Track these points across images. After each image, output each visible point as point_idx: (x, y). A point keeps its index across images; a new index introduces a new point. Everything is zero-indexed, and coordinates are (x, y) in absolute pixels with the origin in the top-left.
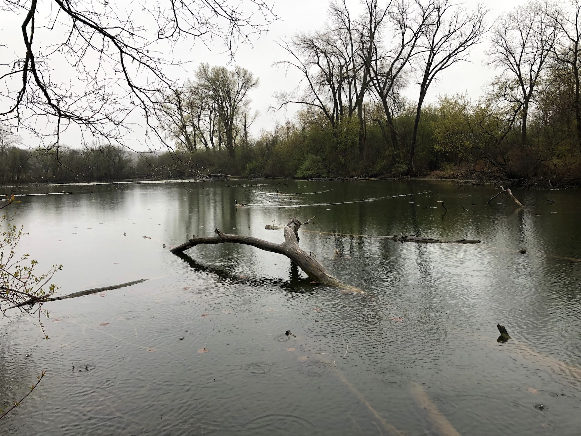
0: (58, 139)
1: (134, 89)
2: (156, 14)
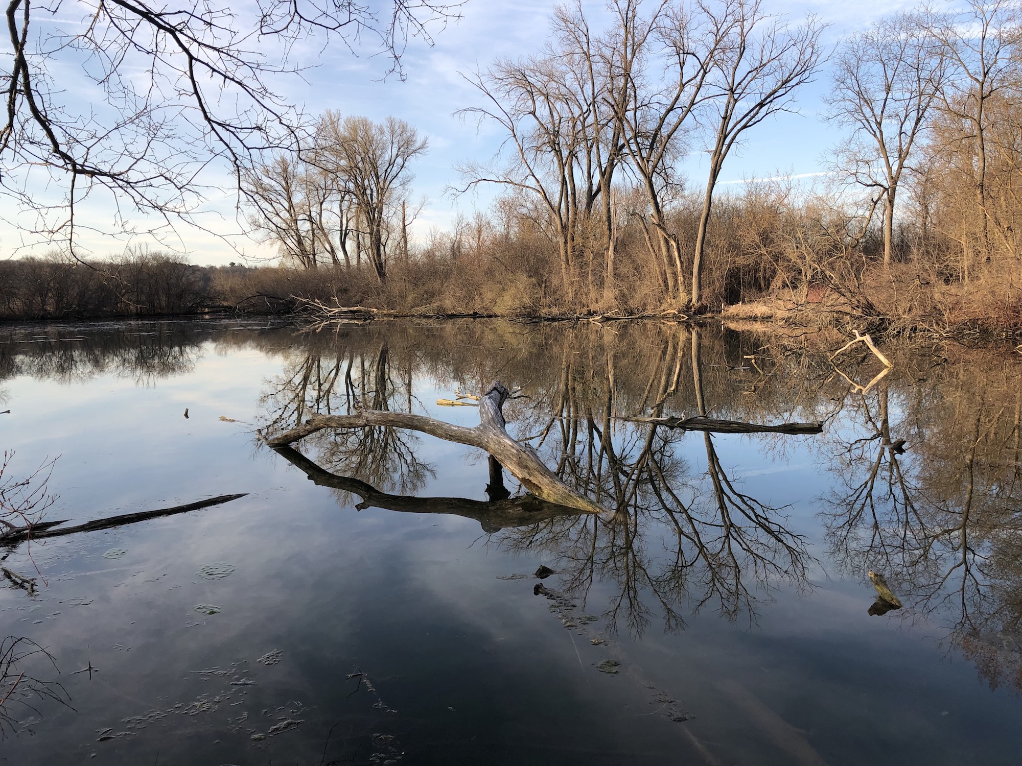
0: (72, 214)
1: (214, 125)
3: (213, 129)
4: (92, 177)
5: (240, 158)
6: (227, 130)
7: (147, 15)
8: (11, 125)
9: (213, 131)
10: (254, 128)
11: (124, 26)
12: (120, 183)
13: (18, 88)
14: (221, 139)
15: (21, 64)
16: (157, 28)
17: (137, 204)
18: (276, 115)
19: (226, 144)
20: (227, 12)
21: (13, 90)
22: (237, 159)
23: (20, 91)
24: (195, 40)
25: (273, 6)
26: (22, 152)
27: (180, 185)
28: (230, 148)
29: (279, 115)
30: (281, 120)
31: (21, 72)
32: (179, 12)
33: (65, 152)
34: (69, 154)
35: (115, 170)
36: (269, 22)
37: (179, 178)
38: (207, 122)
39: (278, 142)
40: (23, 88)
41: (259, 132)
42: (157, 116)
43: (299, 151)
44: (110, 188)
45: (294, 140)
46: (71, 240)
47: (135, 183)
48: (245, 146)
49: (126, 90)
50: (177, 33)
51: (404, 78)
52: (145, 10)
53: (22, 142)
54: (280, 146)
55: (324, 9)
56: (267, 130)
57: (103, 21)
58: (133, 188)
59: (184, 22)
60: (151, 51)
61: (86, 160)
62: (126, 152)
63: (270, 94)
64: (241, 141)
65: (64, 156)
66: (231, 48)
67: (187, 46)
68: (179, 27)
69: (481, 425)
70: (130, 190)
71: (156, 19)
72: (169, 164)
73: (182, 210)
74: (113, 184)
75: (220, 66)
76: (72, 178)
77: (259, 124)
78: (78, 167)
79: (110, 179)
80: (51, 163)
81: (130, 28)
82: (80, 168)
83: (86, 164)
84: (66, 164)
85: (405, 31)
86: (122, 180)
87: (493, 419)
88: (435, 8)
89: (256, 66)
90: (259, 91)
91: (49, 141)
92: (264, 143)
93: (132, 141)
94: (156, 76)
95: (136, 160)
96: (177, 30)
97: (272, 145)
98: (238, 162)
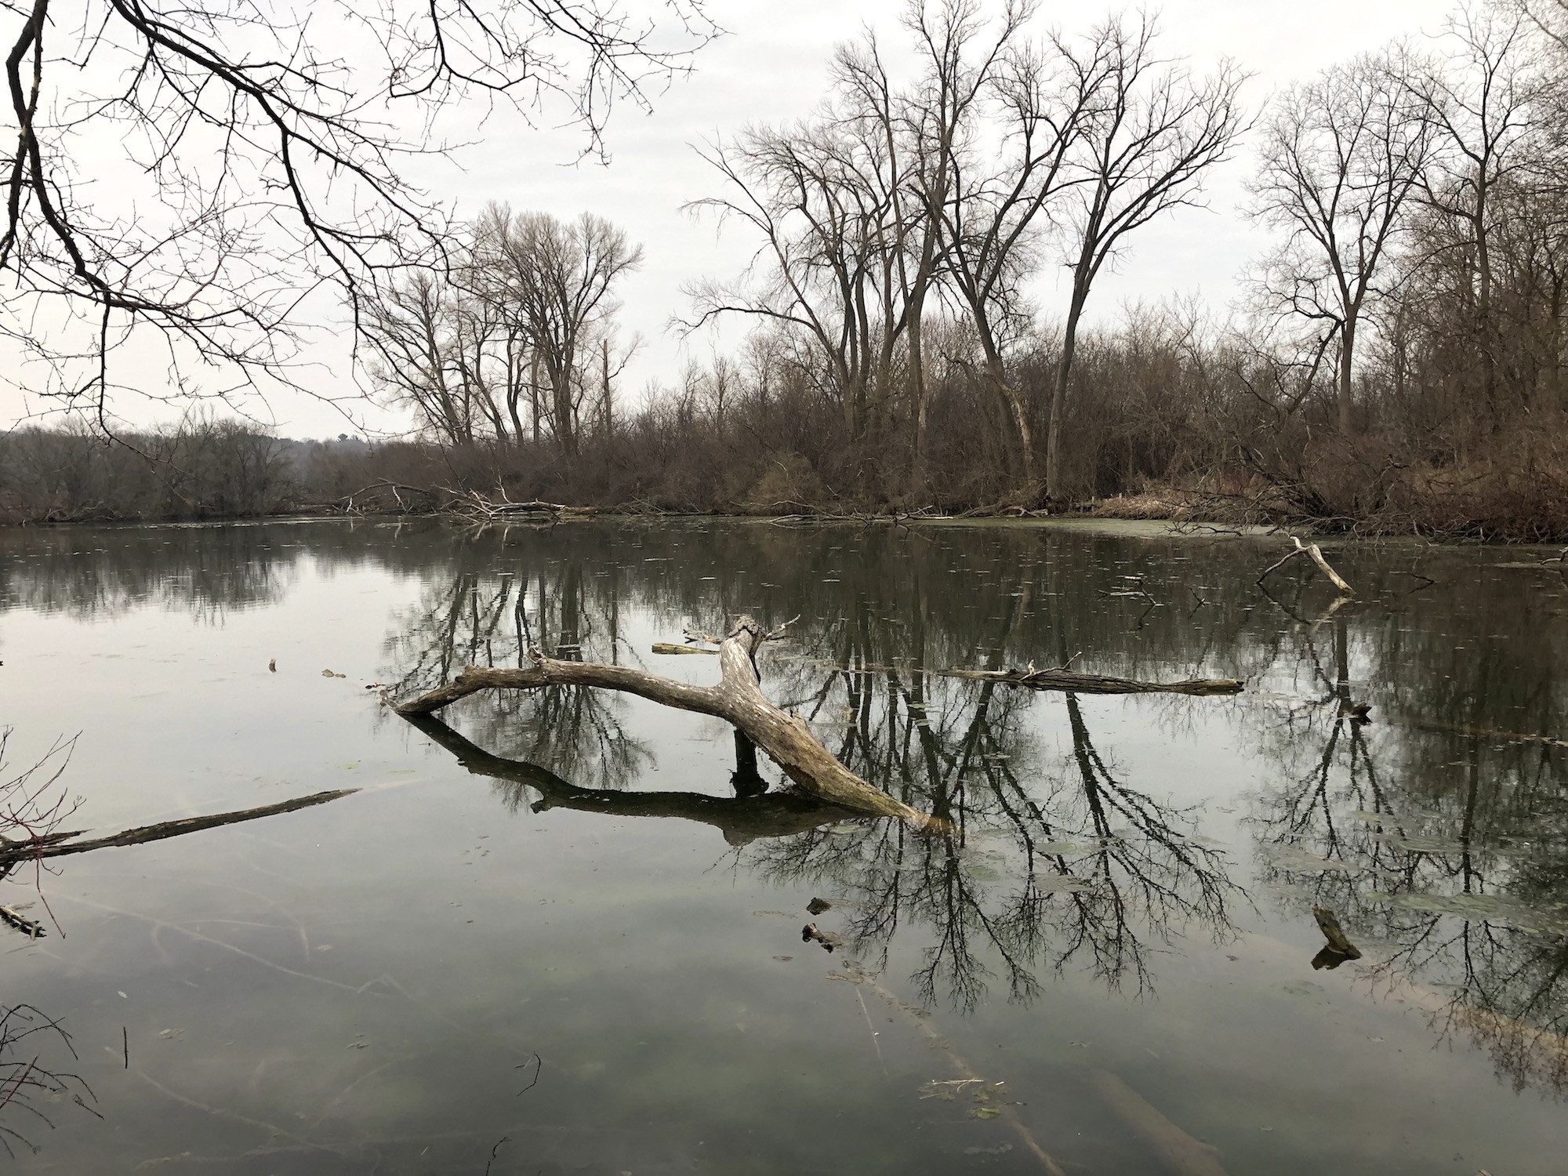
0: (103, 367)
1: (319, 232)
2: (383, 28)
3: (318, 238)
4: (133, 311)
5: (358, 282)
6: (339, 239)
7: (219, 68)
8: (12, 232)
9: (317, 242)
10: (380, 237)
11: (185, 85)
12: (175, 319)
13: (24, 176)
14: (330, 253)
15: (29, 143)
16: (234, 88)
17: (202, 351)
18: (413, 216)
19: (338, 261)
20: (340, 64)
21: (16, 182)
22: (353, 283)
23: (27, 182)
24: (291, 106)
25: (409, 56)
26: (28, 273)
27: (267, 324)
28: (343, 267)
29: (418, 216)
30: (420, 224)
31: (28, 153)
32: (268, 64)
33: (93, 273)
34: (100, 276)
35: (170, 301)
36: (402, 79)
37: (266, 313)
38: (308, 229)
39: (417, 257)
40: (30, 178)
41: (387, 242)
42: (232, 221)
43: (448, 270)
44: (162, 327)
45: (440, 254)
46: (100, 406)
47: (200, 320)
48: (365, 263)
49: (186, 182)
50: (265, 96)
51: (605, 162)
52: (216, 61)
53: (28, 259)
54: (419, 263)
55: (486, 60)
56: (400, 240)
57: (152, 76)
58: (196, 328)
59: (275, 79)
60: (224, 122)
61: (125, 286)
62: (186, 274)
63: (404, 185)
64: (360, 257)
65: (92, 280)
66: (344, 117)
67: (279, 114)
68: (268, 87)
69: (723, 682)
70: (191, 331)
71: (233, 74)
72: (252, 292)
73: (271, 360)
74: (168, 322)
75: (330, 145)
76: (104, 313)
77: (388, 229)
78: (114, 297)
79: (161, 315)
80: (72, 291)
81: (194, 88)
82: (116, 297)
83: (125, 291)
84: (95, 291)
85: (608, 91)
86: (180, 316)
87: (741, 674)
88: (653, 57)
89: (382, 144)
90: (388, 181)
91: (69, 258)
92: (394, 259)
93: (196, 257)
94: (232, 159)
95: (200, 286)
96: (265, 91)
97: (406, 262)
98: (355, 288)
